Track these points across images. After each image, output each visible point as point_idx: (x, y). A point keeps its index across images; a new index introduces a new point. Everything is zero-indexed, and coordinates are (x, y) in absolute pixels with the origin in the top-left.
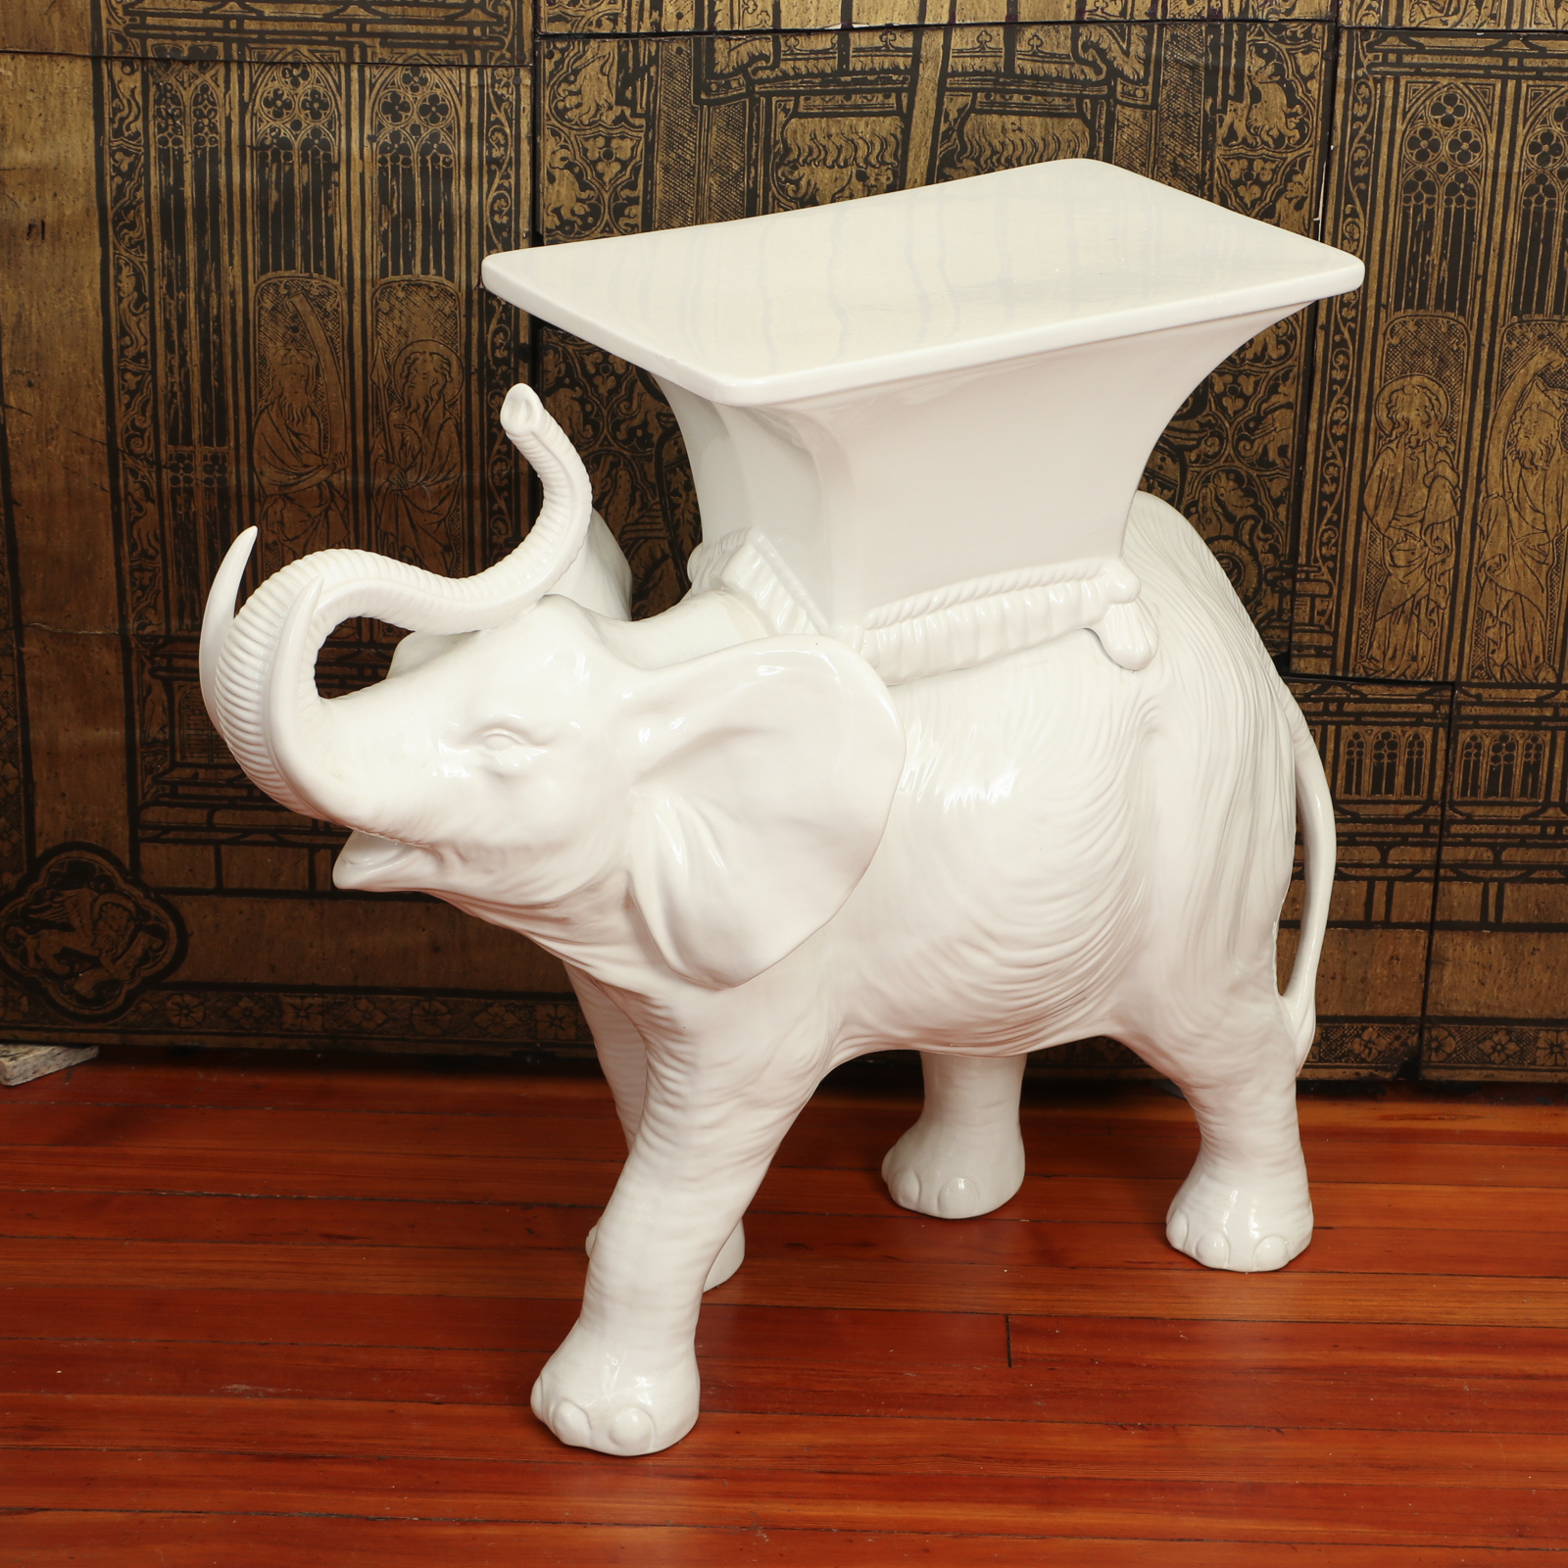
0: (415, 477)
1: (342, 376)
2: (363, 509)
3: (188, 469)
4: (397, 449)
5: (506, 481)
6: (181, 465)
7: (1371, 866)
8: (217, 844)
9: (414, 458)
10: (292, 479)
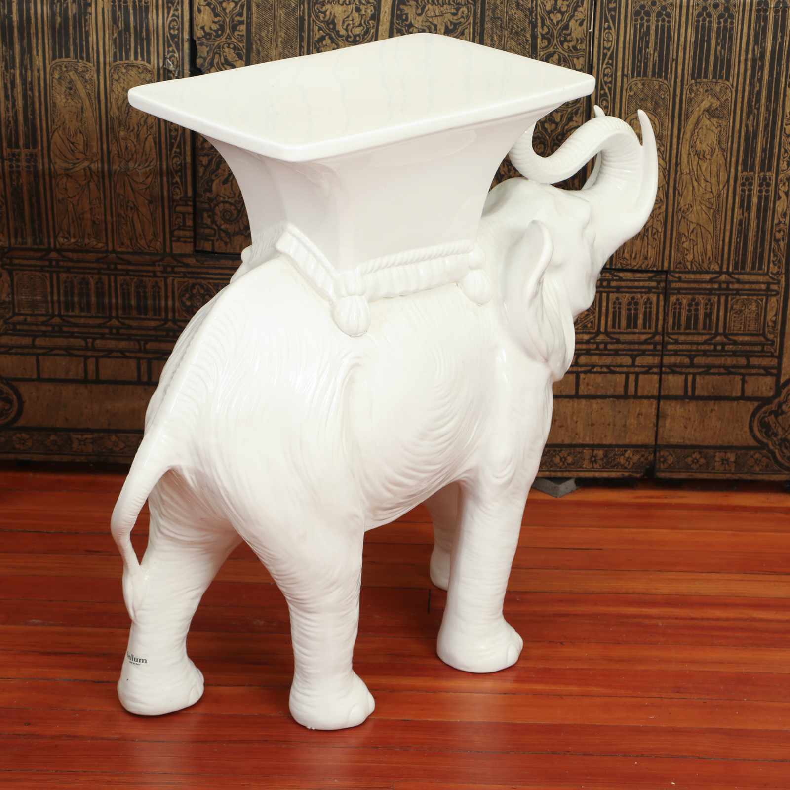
0: (133, 165)
1: (95, 112)
2: (107, 182)
3: (18, 161)
4: (124, 151)
5: (179, 167)
6: (14, 159)
7: (627, 366)
8: (37, 355)
9: (133, 155)
10: (71, 166)
